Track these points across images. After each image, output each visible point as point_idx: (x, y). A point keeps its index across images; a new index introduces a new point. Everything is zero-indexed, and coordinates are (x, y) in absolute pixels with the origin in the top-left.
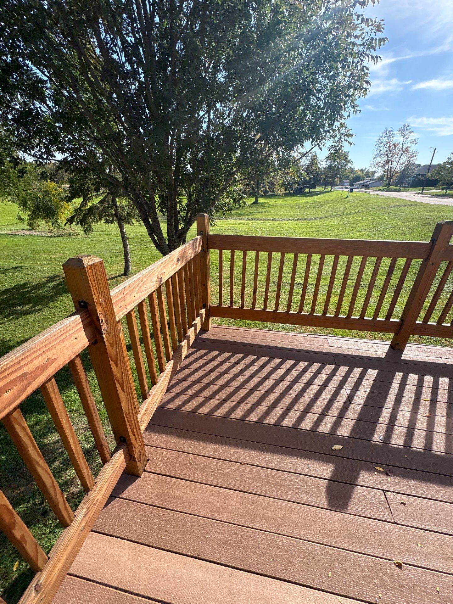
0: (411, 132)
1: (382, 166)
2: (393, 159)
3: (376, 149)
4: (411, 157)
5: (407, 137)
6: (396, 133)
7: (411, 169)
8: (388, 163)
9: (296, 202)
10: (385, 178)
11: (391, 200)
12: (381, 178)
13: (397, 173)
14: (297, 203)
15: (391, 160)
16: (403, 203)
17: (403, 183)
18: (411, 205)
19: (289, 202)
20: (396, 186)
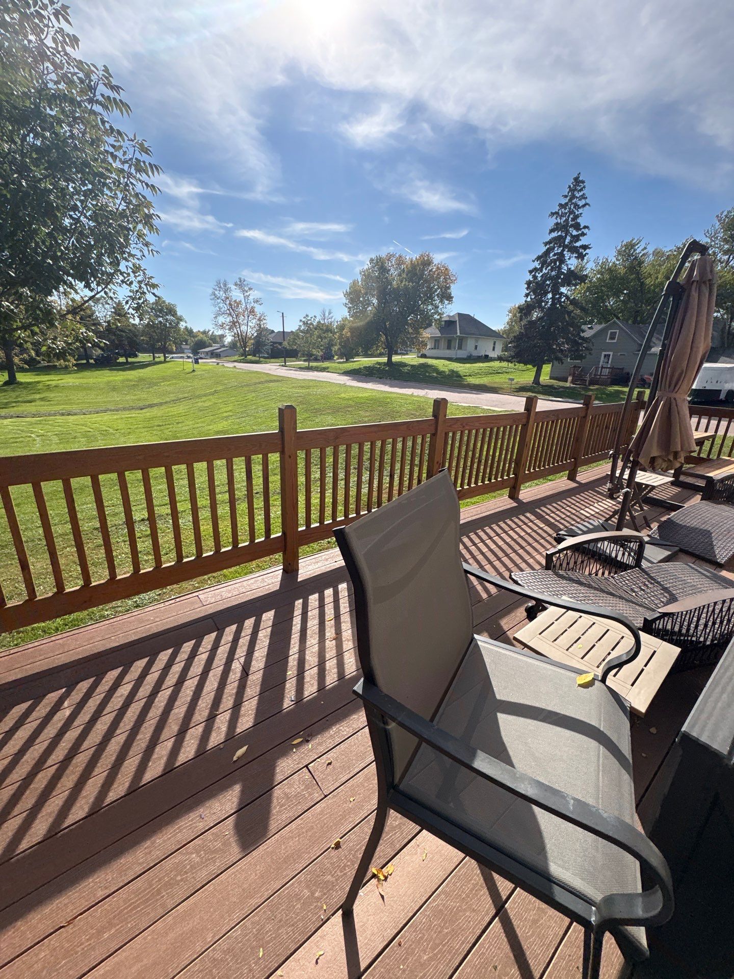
0: (250, 289)
1: (230, 329)
2: (240, 321)
3: (215, 306)
4: (260, 320)
5: (248, 294)
6: (233, 287)
7: (264, 336)
8: (236, 326)
9: (106, 379)
10: (238, 344)
11: (253, 375)
12: (233, 345)
13: (250, 338)
14: (109, 382)
15: (237, 322)
16: (267, 378)
17: (261, 353)
18: (278, 381)
19: (91, 380)
20: (255, 356)
